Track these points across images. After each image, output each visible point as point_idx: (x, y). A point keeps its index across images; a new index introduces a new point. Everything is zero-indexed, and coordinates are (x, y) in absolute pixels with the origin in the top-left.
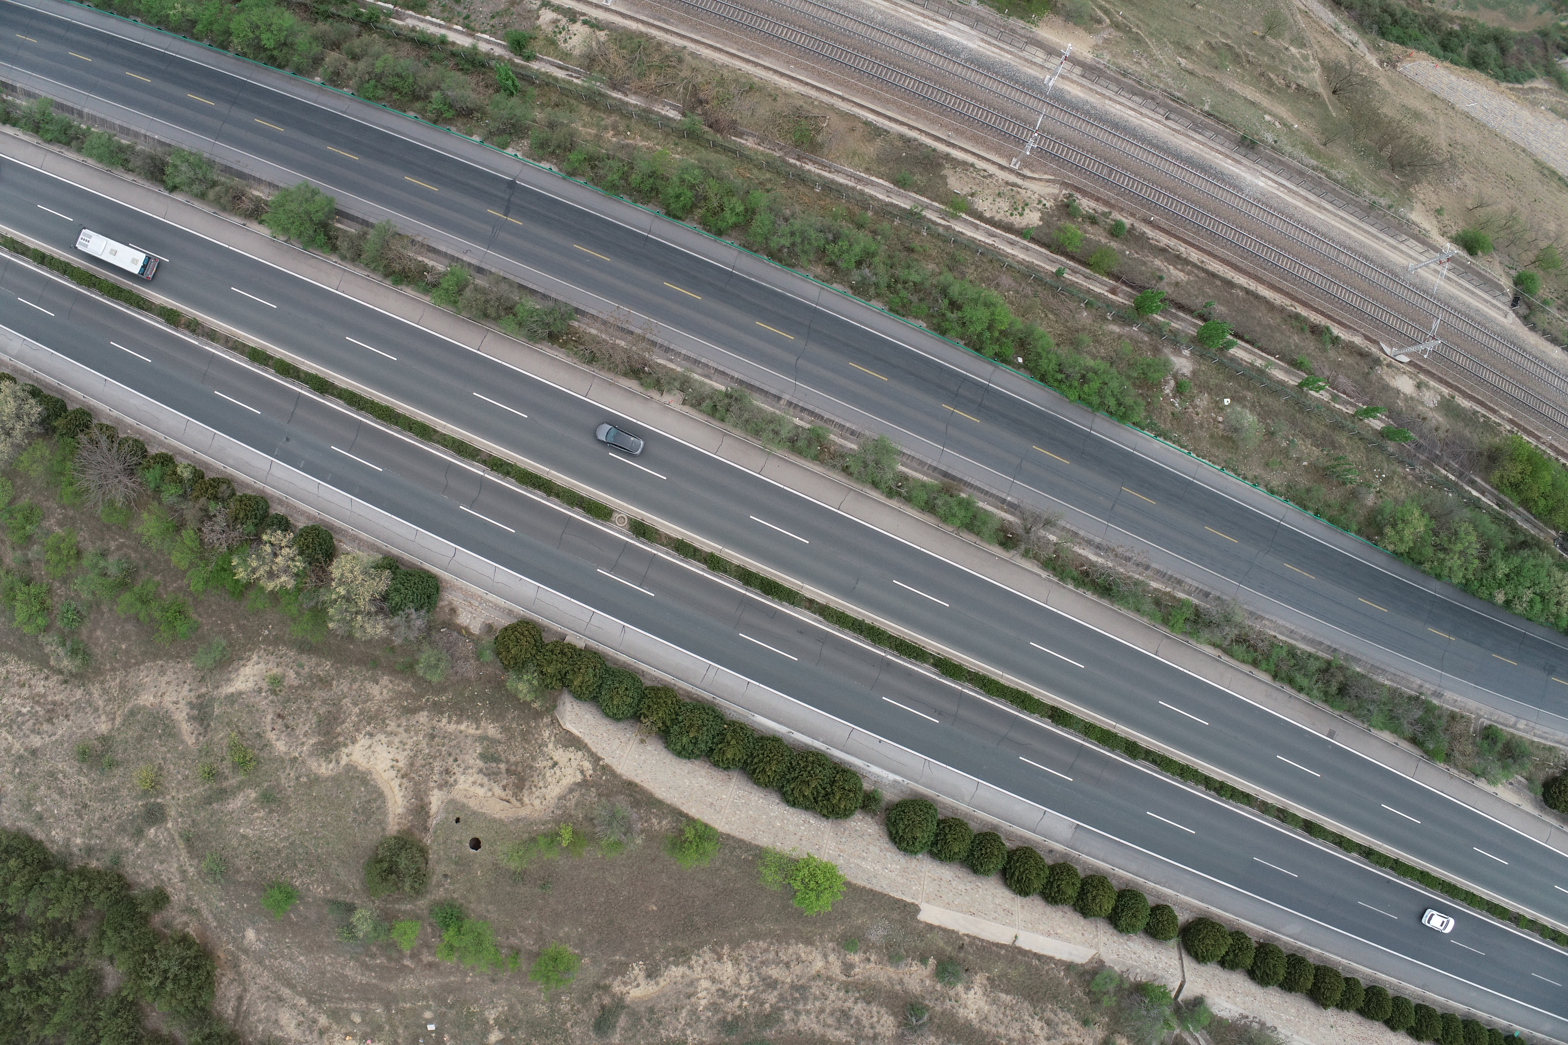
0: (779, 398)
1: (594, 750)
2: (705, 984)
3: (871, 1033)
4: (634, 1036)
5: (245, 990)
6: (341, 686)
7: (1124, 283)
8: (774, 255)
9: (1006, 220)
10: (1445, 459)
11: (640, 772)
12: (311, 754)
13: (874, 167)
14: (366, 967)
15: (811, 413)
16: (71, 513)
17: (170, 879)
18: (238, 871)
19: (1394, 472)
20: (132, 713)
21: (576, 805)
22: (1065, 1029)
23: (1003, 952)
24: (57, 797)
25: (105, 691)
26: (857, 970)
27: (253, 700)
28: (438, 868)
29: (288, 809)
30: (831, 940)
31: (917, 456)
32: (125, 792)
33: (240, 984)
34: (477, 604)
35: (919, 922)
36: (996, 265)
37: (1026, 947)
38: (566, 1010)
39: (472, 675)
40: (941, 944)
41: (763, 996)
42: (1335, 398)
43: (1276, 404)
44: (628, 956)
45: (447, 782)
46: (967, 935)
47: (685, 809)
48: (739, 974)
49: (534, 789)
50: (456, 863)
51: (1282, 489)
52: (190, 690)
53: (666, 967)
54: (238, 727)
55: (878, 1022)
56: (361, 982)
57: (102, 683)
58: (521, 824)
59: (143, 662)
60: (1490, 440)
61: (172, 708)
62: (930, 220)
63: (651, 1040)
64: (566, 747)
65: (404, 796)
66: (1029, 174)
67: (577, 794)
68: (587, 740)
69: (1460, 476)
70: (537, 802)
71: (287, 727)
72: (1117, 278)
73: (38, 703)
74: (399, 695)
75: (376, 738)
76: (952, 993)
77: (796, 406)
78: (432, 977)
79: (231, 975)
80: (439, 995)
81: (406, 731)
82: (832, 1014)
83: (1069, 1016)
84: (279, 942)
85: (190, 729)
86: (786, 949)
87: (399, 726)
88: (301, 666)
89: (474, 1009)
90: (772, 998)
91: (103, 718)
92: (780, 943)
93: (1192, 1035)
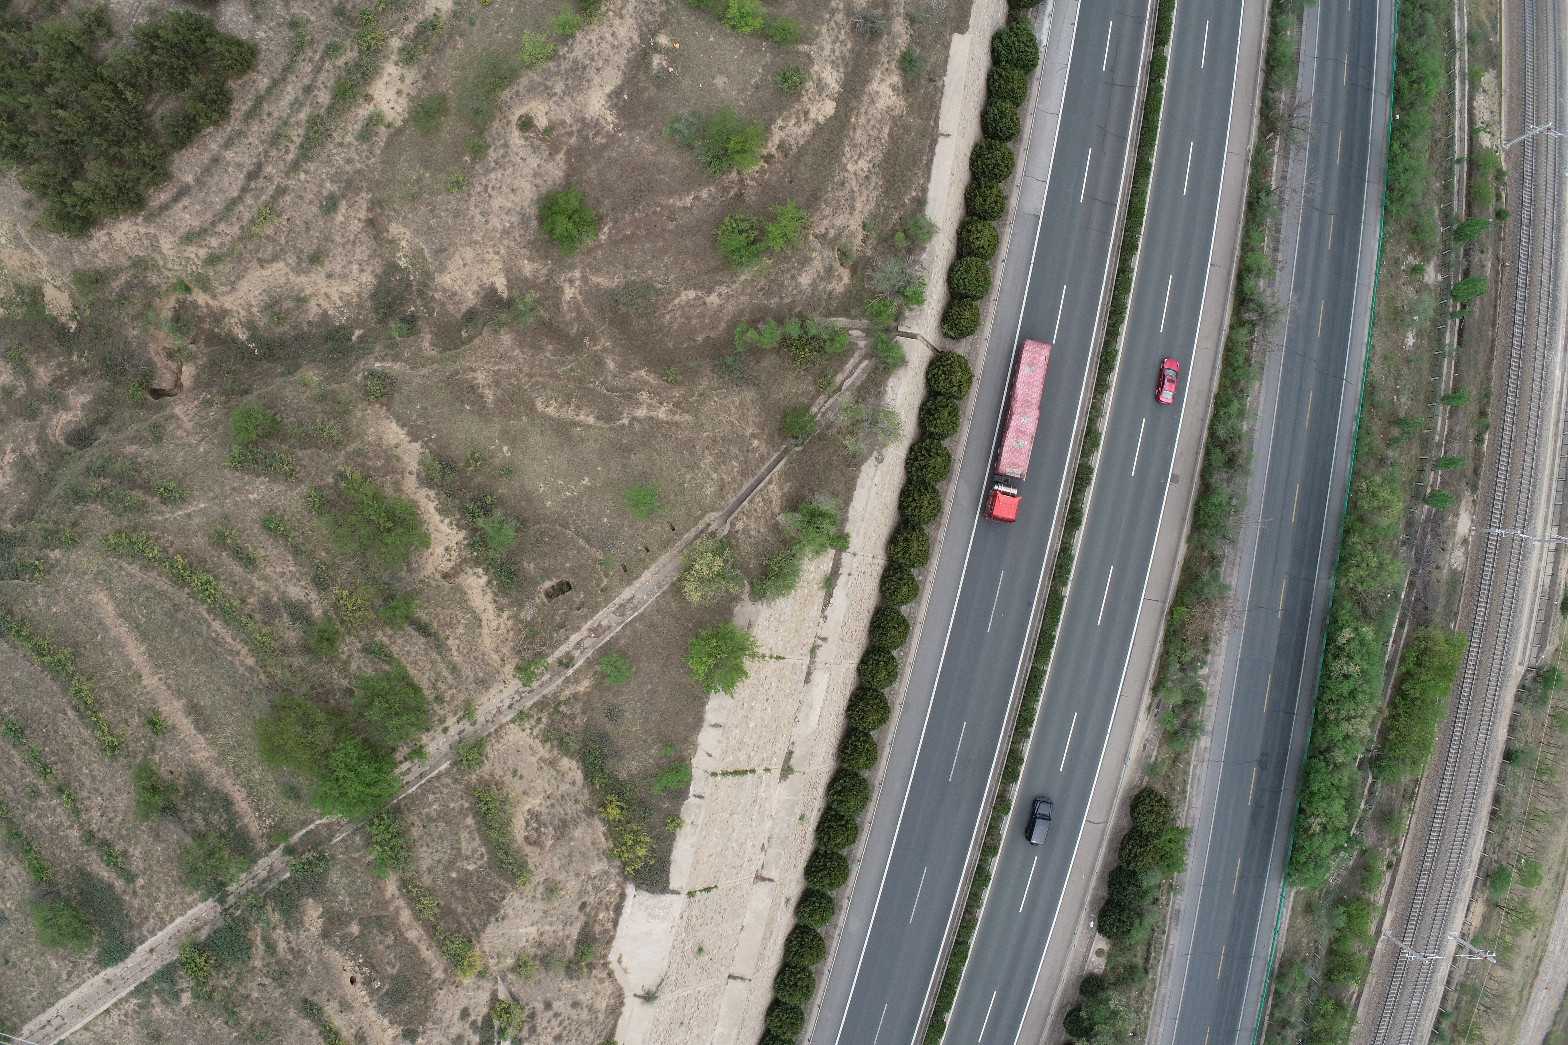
9: (1476, 118)
22: (864, 198)
23: (931, 124)
35: (951, 34)
37: (938, 149)
40: (933, 59)
43: (1427, 370)
46: (943, 86)
51: (1371, 377)
83: (873, 205)
93: (856, 367)
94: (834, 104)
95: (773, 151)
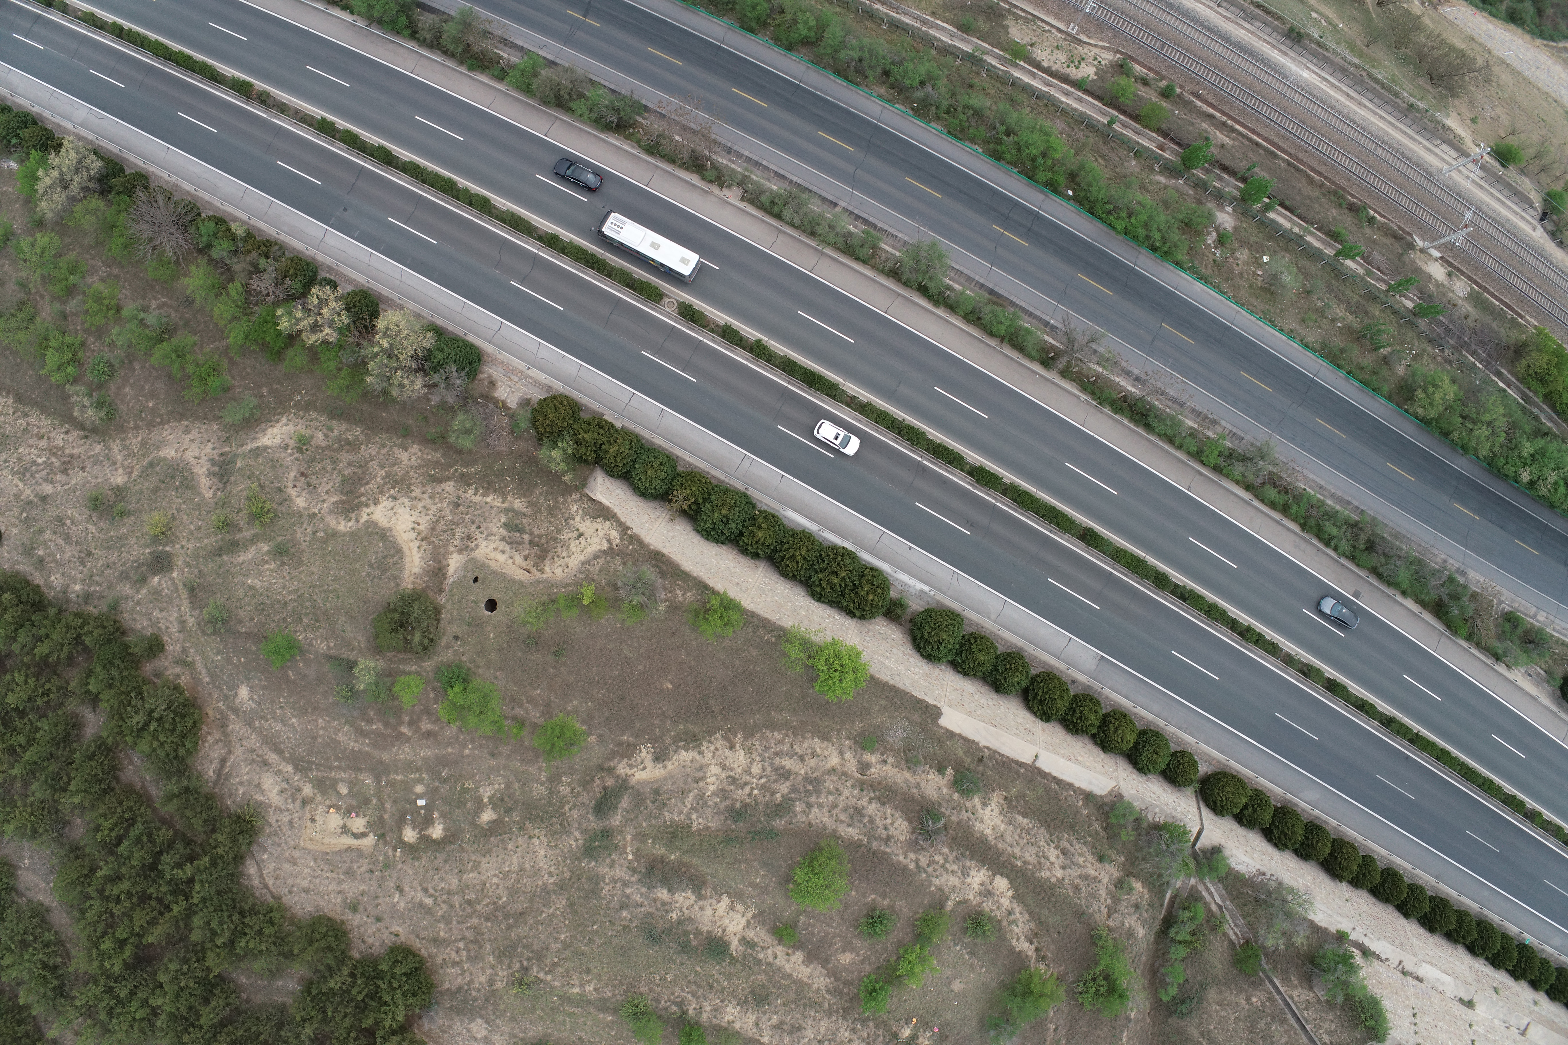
0: (835, 205)
1: (623, 519)
2: (714, 770)
3: (884, 834)
4: (636, 817)
5: (230, 752)
6: (369, 450)
7: (1173, 140)
8: (841, 72)
9: (1062, 71)
10: (1473, 347)
11: (668, 545)
12: (331, 512)
13: (940, 12)
14: (361, 733)
15: (866, 222)
16: (116, 271)
17: (167, 628)
18: (240, 621)
19: (1424, 350)
20: (151, 465)
21: (600, 571)
22: (1081, 860)
23: (1022, 770)
24: (61, 542)
25: (125, 448)
26: (873, 770)
27: (277, 455)
28: (450, 628)
29: (300, 563)
30: (848, 738)
31: (966, 271)
32: (133, 540)
33: (225, 746)
34: (516, 379)
35: (939, 726)
36: (1051, 109)
37: (1046, 769)
38: (565, 793)
39: (504, 449)
40: (961, 753)
41: (775, 786)
42: (1369, 273)
43: (1314, 268)
44: (637, 737)
45: (467, 547)
46: (988, 748)
47: (711, 583)
48: (751, 763)
49: (556, 559)
50: (469, 625)
51: (1317, 346)
52: (214, 449)
53: (675, 752)
54: (259, 480)
55: (892, 824)
56: (353, 750)
57: (123, 440)
58: (541, 586)
59: (168, 422)
60: (1515, 336)
61: (194, 461)
62: (990, 64)
63: (653, 822)
64: (594, 518)
65: (422, 558)
66: (1086, 39)
67: (601, 561)
68: (616, 510)
69: (1487, 365)
70: (559, 571)
71: (309, 485)
72: (1165, 135)
73: (55, 454)
74: (427, 464)
75: (399, 501)
76: (969, 805)
77: (851, 213)
78: (429, 747)
79: (217, 735)
80: (434, 767)
81: (430, 498)
82: (845, 810)
83: (1085, 849)
84: (272, 702)
85: (208, 484)
86: (802, 743)
87: (424, 493)
88: (331, 429)
89: (469, 785)
90: (784, 788)
91: (120, 471)
92: (795, 736)
93: (1207, 889)
94: (998, 877)
95: (1033, 947)
